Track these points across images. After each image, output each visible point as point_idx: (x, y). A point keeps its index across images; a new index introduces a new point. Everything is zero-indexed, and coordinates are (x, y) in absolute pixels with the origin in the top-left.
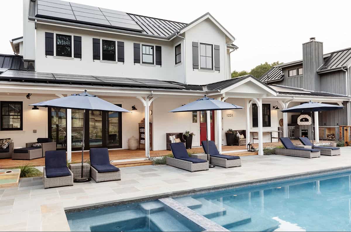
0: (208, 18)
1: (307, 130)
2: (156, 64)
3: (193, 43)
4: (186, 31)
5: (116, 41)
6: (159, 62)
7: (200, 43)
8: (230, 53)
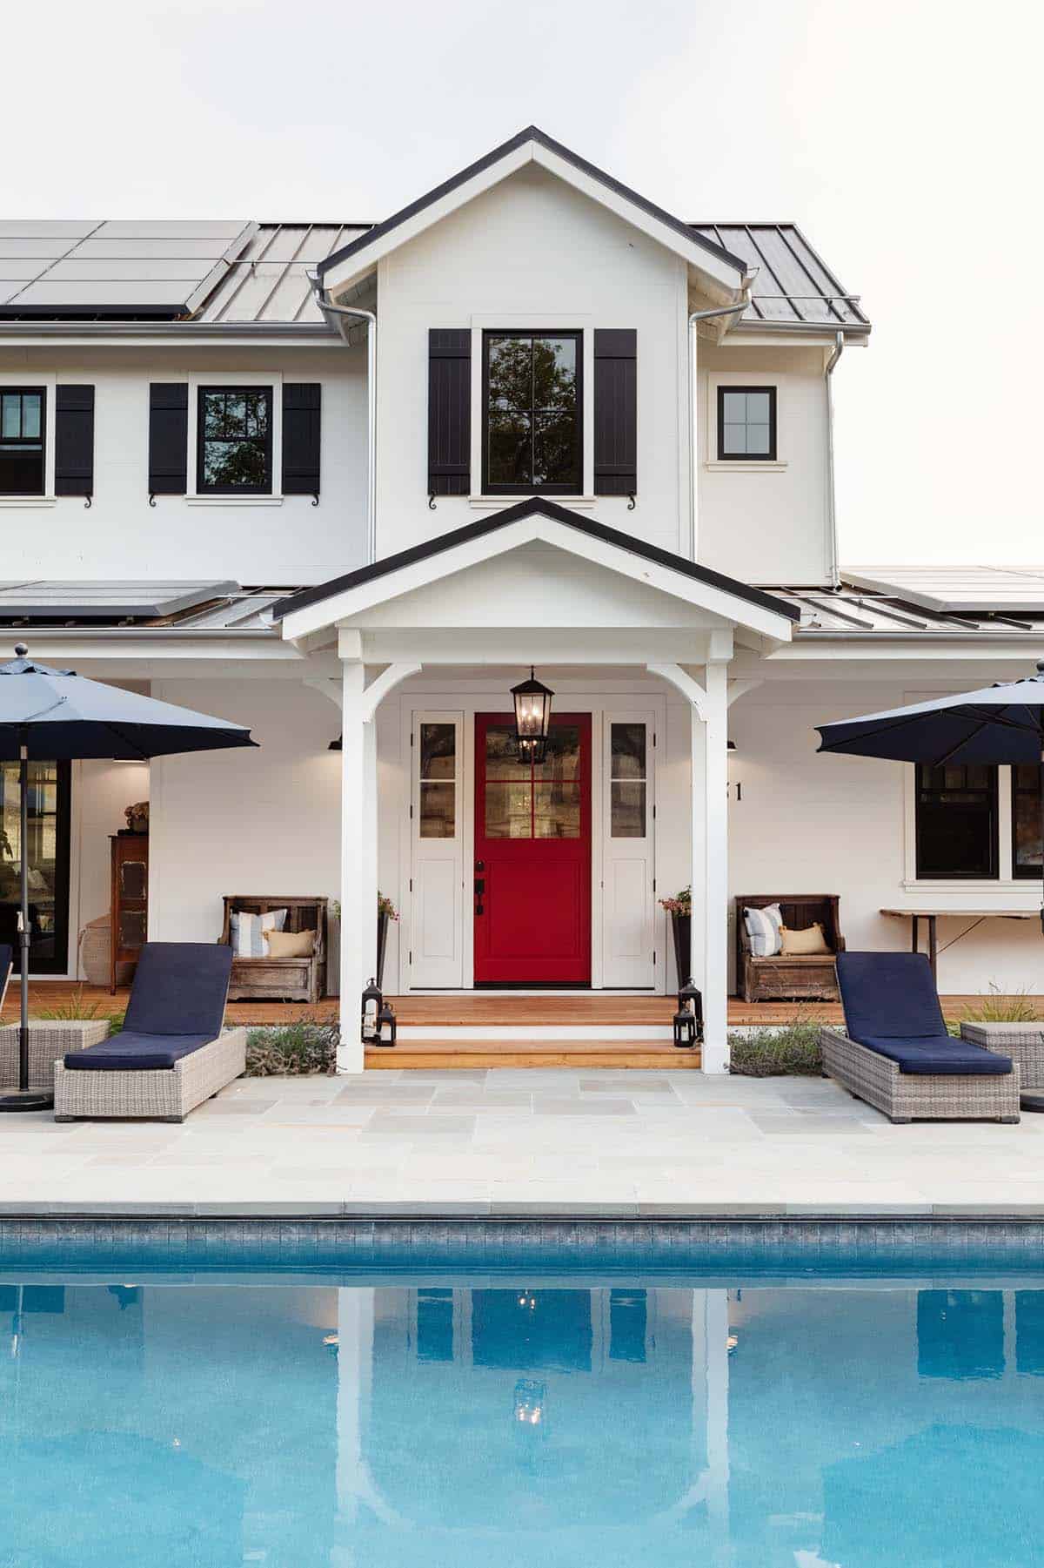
0: (533, 164)
2: (288, 489)
3: (435, 335)
4: (375, 266)
5: (50, 383)
6: (304, 479)
7: (487, 333)
8: (830, 370)
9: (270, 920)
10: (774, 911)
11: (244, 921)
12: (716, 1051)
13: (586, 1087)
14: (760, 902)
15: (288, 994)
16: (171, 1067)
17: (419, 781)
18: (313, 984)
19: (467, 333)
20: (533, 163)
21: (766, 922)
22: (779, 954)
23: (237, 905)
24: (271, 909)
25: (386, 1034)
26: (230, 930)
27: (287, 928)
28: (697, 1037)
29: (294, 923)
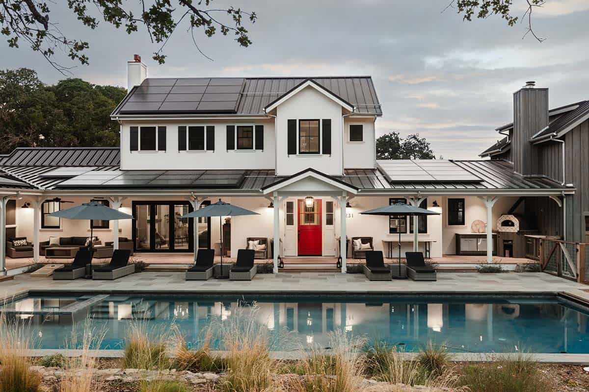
1: (512, 241)
2: (257, 148)
3: (289, 121)
4: (276, 107)
5: (205, 126)
6: (260, 146)
7: (300, 120)
8: (374, 121)
9: (256, 242)
10: (359, 240)
11: (251, 242)
12: (344, 269)
13: (319, 275)
14: (357, 238)
15: (260, 257)
16: (249, 271)
17: (286, 213)
18: (265, 256)
19: (296, 120)
20: (309, 85)
21: (358, 242)
22: (360, 249)
23: (249, 239)
24: (256, 240)
25: (282, 266)
26: (248, 245)
27: (259, 244)
28: (341, 267)
29: (261, 243)
